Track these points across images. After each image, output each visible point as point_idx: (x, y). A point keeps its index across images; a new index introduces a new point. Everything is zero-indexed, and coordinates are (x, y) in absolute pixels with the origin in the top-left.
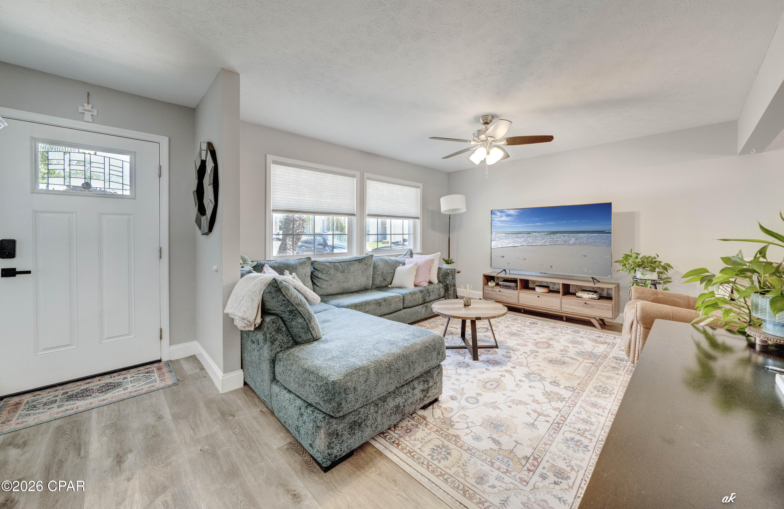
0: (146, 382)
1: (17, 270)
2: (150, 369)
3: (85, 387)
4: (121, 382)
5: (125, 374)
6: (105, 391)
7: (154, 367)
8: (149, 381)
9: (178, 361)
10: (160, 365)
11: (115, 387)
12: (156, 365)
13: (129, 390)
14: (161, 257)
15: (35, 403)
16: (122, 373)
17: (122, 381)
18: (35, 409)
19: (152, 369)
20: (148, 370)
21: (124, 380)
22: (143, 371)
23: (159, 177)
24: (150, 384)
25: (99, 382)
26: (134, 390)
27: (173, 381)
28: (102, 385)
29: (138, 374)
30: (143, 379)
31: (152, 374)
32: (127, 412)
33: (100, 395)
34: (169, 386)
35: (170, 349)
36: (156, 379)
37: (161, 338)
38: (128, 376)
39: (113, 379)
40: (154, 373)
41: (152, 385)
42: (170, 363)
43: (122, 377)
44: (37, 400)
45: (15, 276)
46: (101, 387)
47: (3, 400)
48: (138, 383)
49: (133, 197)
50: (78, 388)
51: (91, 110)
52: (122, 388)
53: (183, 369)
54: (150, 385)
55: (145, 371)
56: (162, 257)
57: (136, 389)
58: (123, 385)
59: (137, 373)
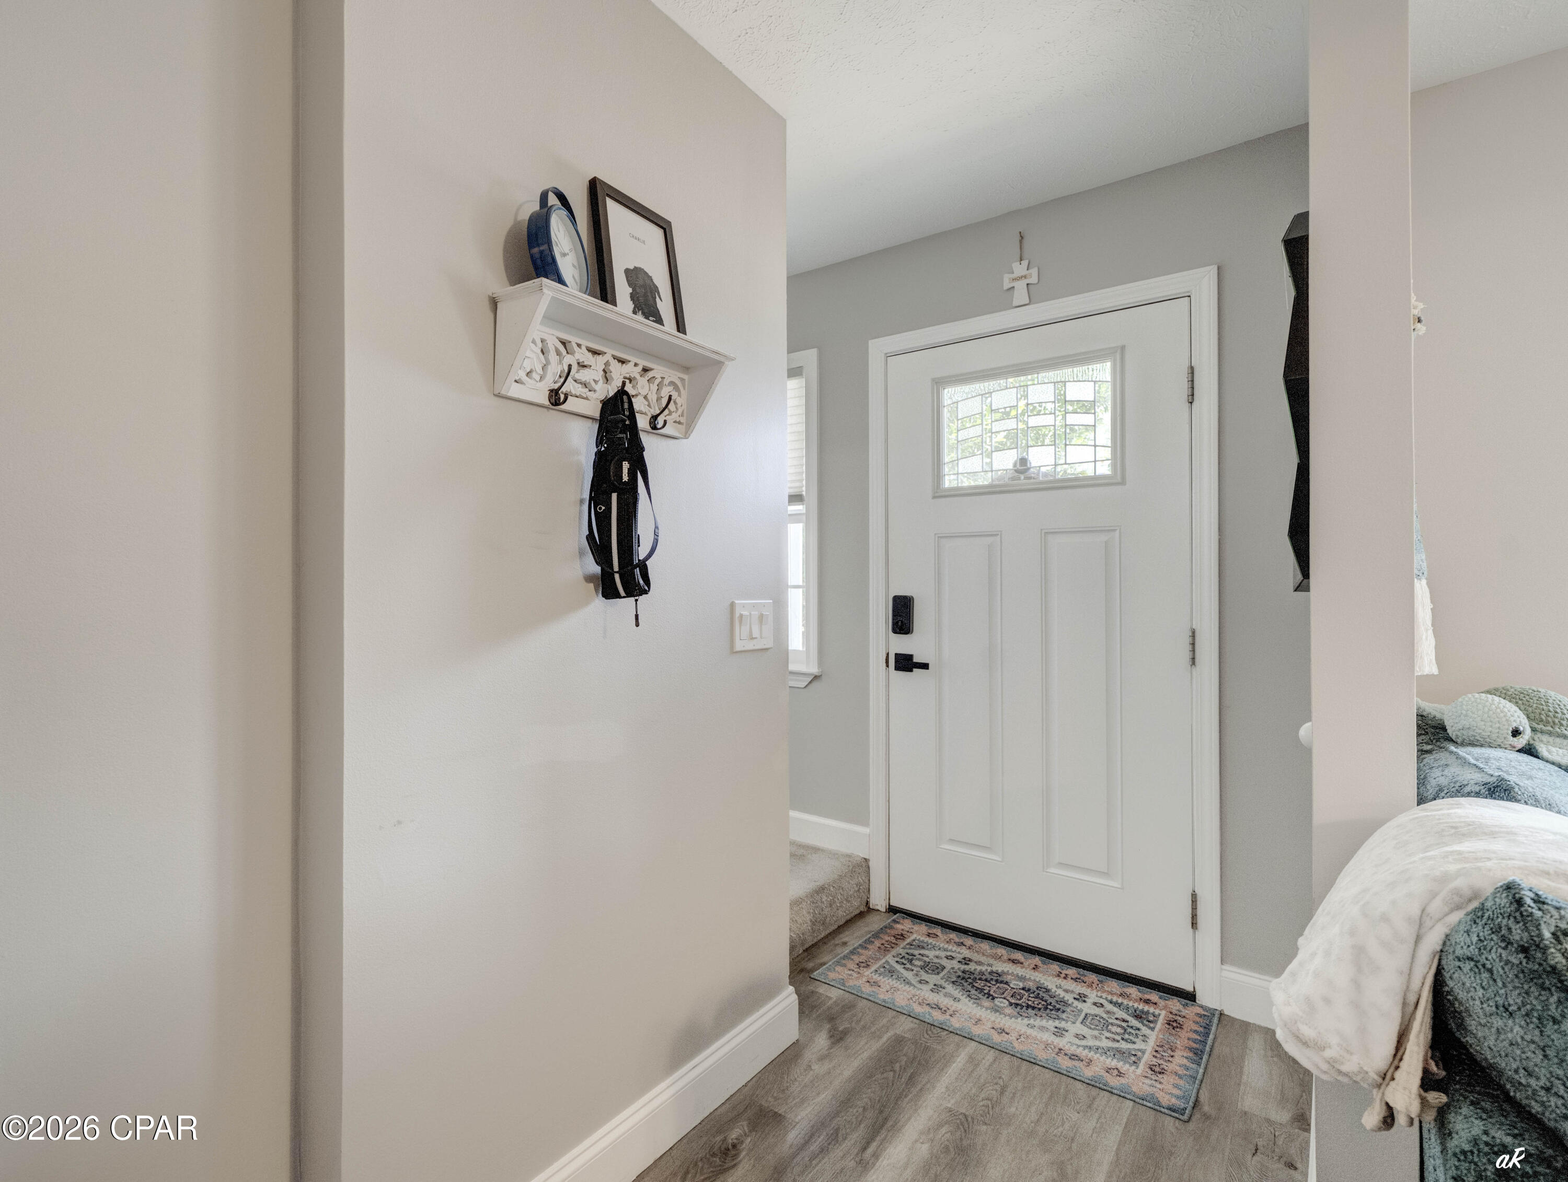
0: (1116, 1045)
1: (915, 660)
2: (1152, 1010)
3: (1000, 967)
4: (1066, 1003)
5: (1090, 986)
6: (1022, 1007)
7: (1165, 1007)
8: (1124, 1045)
9: (1246, 1027)
10: (1185, 1012)
11: (1046, 1008)
12: (1175, 1004)
13: (1061, 1042)
14: (1193, 659)
15: (916, 952)
16: (1086, 979)
17: (1071, 1000)
18: (908, 966)
19: (1157, 1012)
20: (1146, 1008)
21: (1076, 1003)
22: (1131, 1004)
23: (1188, 405)
24: (1119, 1060)
25: (1032, 972)
26: (1073, 1050)
27: (1178, 1097)
28: (1030, 985)
29: (1116, 1004)
30: (1114, 1029)
31: (1145, 1030)
32: (1013, 1110)
33: (1009, 1010)
34: (1157, 1107)
35: (1225, 974)
36: (1143, 1052)
37: (1194, 925)
38: (1093, 996)
39: (1060, 981)
40: (1153, 1029)
41: (1120, 1065)
42: (1215, 1020)
43: (1079, 988)
44: (923, 948)
45: (911, 671)
46: (1023, 989)
47: (895, 914)
48: (1096, 1033)
49: (1119, 479)
50: (991, 961)
51: (1027, 272)
52: (1057, 1023)
53: (1241, 1073)
54: (1115, 1063)
55: (1136, 1005)
56: (1197, 660)
57: (1079, 1051)
58: (1064, 1016)
59: (1115, 999)
